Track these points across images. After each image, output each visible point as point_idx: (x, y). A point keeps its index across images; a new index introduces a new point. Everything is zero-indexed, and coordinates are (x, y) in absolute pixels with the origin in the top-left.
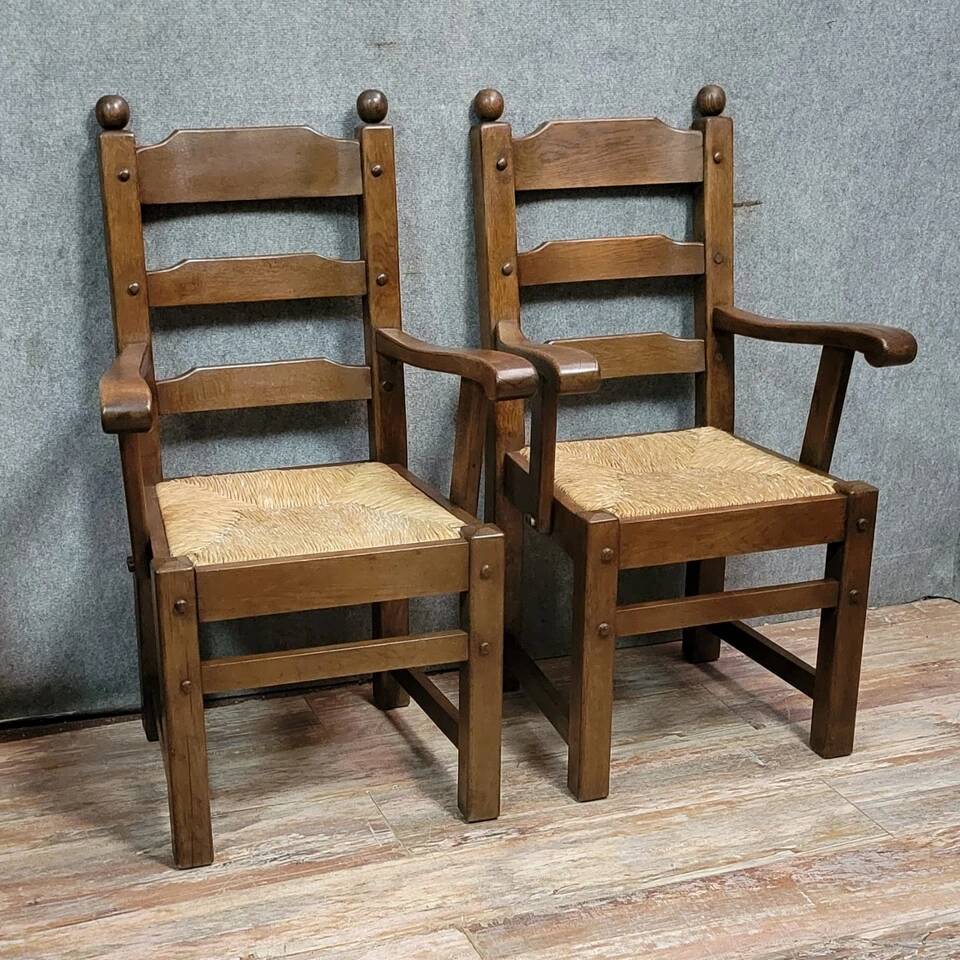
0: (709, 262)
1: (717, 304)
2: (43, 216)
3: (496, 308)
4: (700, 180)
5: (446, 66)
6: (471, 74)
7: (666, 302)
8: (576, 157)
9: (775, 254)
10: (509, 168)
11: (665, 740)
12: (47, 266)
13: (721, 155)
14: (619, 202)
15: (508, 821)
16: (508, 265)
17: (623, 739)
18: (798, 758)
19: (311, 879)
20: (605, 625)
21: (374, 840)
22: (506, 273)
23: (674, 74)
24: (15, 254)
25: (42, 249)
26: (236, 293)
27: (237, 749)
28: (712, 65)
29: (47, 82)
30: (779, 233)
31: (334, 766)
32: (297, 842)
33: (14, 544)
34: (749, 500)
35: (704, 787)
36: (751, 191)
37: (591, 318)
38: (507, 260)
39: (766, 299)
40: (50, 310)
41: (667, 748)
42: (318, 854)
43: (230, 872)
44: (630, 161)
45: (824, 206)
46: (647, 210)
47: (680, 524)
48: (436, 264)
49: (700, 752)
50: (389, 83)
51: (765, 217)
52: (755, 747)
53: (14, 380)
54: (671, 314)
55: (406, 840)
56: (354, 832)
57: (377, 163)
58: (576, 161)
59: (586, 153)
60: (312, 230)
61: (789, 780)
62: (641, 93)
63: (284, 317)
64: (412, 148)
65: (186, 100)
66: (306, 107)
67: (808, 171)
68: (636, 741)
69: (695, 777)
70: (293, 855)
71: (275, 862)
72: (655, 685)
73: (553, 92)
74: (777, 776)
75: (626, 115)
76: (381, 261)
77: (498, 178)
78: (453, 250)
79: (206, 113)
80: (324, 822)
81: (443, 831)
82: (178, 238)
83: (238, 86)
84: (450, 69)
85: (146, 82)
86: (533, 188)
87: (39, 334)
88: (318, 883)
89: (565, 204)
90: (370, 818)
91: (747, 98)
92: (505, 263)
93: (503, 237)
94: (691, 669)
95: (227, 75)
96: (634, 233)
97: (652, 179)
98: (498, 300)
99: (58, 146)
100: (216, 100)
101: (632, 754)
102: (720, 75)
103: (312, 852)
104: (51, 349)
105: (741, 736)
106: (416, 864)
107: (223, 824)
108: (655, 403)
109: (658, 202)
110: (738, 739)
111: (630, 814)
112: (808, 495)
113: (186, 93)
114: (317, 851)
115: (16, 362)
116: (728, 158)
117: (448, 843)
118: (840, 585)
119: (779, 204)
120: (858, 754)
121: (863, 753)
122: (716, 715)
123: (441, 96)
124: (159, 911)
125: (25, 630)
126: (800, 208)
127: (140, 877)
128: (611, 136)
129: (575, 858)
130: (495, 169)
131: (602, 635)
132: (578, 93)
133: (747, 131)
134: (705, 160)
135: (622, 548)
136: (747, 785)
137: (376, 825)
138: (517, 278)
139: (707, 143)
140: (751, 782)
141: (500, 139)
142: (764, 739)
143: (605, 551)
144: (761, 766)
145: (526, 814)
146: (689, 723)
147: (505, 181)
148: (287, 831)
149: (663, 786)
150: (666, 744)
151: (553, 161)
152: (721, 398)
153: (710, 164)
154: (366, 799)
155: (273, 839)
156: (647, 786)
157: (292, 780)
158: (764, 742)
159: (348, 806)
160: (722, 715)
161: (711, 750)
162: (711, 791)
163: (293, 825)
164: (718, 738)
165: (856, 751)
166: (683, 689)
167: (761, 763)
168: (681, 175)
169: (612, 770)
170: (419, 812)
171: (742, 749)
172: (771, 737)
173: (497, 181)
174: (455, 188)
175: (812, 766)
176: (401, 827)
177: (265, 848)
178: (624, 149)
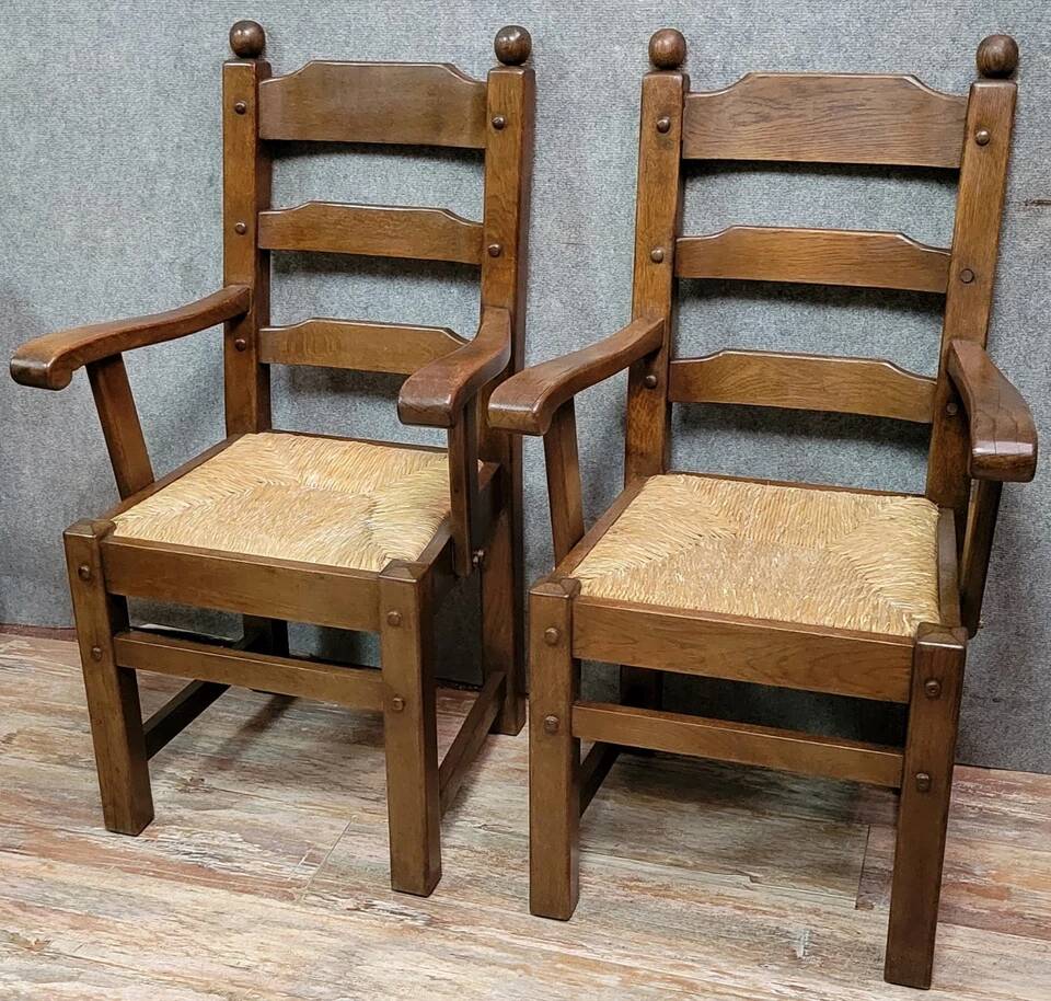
0: (953, 279)
2: (195, 141)
3: (639, 301)
4: (956, 166)
6: (654, 9)
8: (780, 122)
10: (674, 133)
11: (728, 878)
12: (199, 192)
13: (988, 135)
14: (859, 183)
15: (435, 904)
16: (659, 252)
17: (684, 859)
18: (854, 967)
19: (189, 888)
20: (553, 718)
21: (291, 870)
22: (656, 261)
24: (170, 177)
25: (195, 174)
26: (354, 245)
27: (307, 726)
31: (363, 776)
32: (229, 843)
33: (166, 463)
35: (690, 955)
37: (812, 327)
38: (658, 245)
40: (202, 237)
41: (714, 889)
42: (229, 864)
43: (141, 850)
46: (899, 198)
49: (747, 909)
52: (821, 931)
53: (170, 302)
55: (317, 883)
56: (287, 854)
57: (500, 113)
58: (782, 126)
59: (799, 117)
60: (458, 182)
61: (802, 989)
62: (899, 39)
63: (427, 277)
64: (576, 96)
65: (327, 28)
68: (695, 867)
69: (697, 937)
70: (210, 856)
71: (186, 857)
72: (815, 807)
74: (795, 978)
75: (871, 70)
76: (496, 228)
77: (658, 143)
79: (347, 44)
80: (277, 833)
81: (361, 889)
82: (321, 175)
86: (716, 157)
87: (192, 260)
88: (190, 895)
90: (320, 845)
92: (655, 248)
93: (657, 215)
100: (357, 30)
101: (666, 880)
102: (1023, 19)
103: (228, 859)
104: (203, 276)
105: (825, 909)
106: (291, 914)
110: (816, 912)
111: (565, 951)
112: (866, 628)
114: (231, 861)
115: (171, 284)
116: (1001, 139)
117: (350, 904)
122: (833, 871)
123: (614, 34)
124: (44, 864)
127: (66, 823)
128: (838, 96)
129: (437, 976)
130: (655, 130)
131: (549, 731)
134: (965, 139)
135: (577, 633)
136: (743, 974)
137: (314, 856)
138: (670, 267)
139: (970, 115)
140: (754, 972)
141: (665, 92)
142: (847, 925)
143: (549, 631)
144: (795, 957)
145: (462, 904)
146: (786, 868)
147: (666, 145)
148: (237, 829)
149: (647, 932)
150: (723, 884)
151: (749, 125)
152: (949, 464)
153: (971, 146)
154: (342, 824)
155: (216, 832)
156: (629, 926)
157: (308, 777)
158: (842, 929)
159: (318, 825)
160: (840, 874)
161: (764, 913)
162: (691, 964)
163: (251, 824)
164: (793, 901)
165: (944, 988)
166: (840, 824)
167: (800, 954)
168: (932, 156)
169: (620, 892)
170: (369, 859)
171: (802, 926)
172: (858, 926)
173: (655, 146)
174: (628, 147)
175: (856, 985)
176: (330, 868)
177: (197, 839)
178: (854, 116)
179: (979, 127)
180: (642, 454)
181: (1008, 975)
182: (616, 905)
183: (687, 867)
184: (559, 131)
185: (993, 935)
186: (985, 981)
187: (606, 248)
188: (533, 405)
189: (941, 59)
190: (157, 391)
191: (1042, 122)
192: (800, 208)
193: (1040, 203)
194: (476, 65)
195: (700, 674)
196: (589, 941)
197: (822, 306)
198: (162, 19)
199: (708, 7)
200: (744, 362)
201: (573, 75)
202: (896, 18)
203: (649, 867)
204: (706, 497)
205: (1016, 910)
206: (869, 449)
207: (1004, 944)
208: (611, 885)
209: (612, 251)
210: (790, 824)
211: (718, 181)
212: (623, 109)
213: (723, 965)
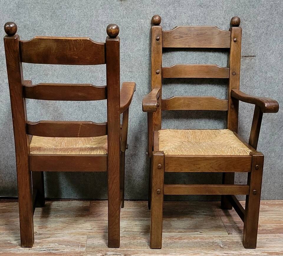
0: (231, 74)
1: (233, 88)
3: (153, 84)
4: (229, 47)
5: (143, 8)
6: (152, 10)
7: (219, 87)
8: (185, 38)
9: (261, 74)
10: (161, 41)
11: (194, 233)
13: (236, 40)
14: (203, 53)
16: (158, 71)
17: (181, 230)
18: (236, 247)
20: (159, 190)
21: (78, 250)
22: (157, 73)
23: (223, 13)
27: (58, 215)
28: (237, 10)
29: (19, 9)
30: (263, 67)
31: (83, 224)
32: (55, 246)
33: (4, 143)
34: (216, 154)
35: (196, 251)
36: (252, 52)
37: (192, 90)
39: (257, 89)
41: (193, 236)
43: (29, 252)
44: (205, 40)
45: (280, 59)
46: (213, 57)
47: (187, 159)
48: (139, 69)
49: (203, 239)
50: (124, 12)
51: (257, 61)
52: (223, 241)
53: (7, 95)
54: (221, 91)
55: (87, 251)
56: (74, 246)
58: (186, 39)
59: (190, 37)
61: (228, 253)
65: (60, 16)
66: (97, 19)
67: (274, 46)
68: (185, 232)
69: (195, 247)
70: (51, 250)
71: (44, 251)
72: (205, 215)
73: (180, 17)
74: (224, 252)
75: (206, 25)
77: (157, 43)
78: (144, 65)
79: (66, 20)
80: (68, 242)
81: (101, 250)
83: (76, 12)
84: (144, 9)
85: (48, 10)
86: (170, 47)
89: (183, 53)
90: (82, 242)
91: (250, 21)
92: (157, 70)
93: (157, 62)
94: (220, 211)
95: (73, 8)
96: (208, 63)
97: (213, 46)
98: (154, 82)
99: (22, 27)
100: (69, 16)
101: (180, 236)
103: (57, 250)
105: (221, 236)
107: (38, 237)
108: (215, 120)
109: (217, 54)
110: (220, 237)
112: (239, 155)
113: (60, 13)
114: (59, 250)
116: (240, 41)
118: (250, 187)
119: (263, 57)
120: (259, 249)
121: (261, 249)
122: (218, 228)
123: (141, 17)
125: (7, 169)
126: (270, 59)
127: (3, 249)
128: (199, 32)
130: (156, 40)
131: (158, 193)
132: (189, 18)
133: (250, 32)
134: (231, 41)
135: (166, 165)
136: (212, 253)
137: (82, 245)
138: (161, 75)
139: (232, 35)
140: (214, 252)
141: (158, 31)
142: (228, 238)
143: (159, 165)
144: (221, 247)
145: (131, 249)
146: (207, 229)
147: (159, 44)
148: (55, 243)
149: (183, 248)
150: (194, 234)
151: (178, 39)
152: (233, 120)
153: (233, 42)
154: (85, 237)
155: (49, 244)
156: (177, 247)
157: (68, 227)
158: (228, 239)
159: (78, 238)
160: (220, 228)
161: (208, 239)
162: (197, 253)
163: (58, 241)
164: (213, 235)
165: (259, 247)
166: (213, 217)
167: (222, 246)
168: (223, 45)
169: (170, 240)
170: (98, 243)
171: (219, 240)
172: (231, 238)
173: (156, 44)
174: (145, 46)
175: (239, 250)
176: (89, 247)
177: (44, 247)
178: (203, 36)
179: (234, 38)
180: (156, 125)
181: (271, 242)
182: (171, 243)
183: (183, 232)
184: (127, 42)
185: (262, 235)
186: (267, 244)
187: (139, 72)
188: (155, 103)
189: (221, 23)
190: (2, 122)
191: (245, 37)
192: (189, 60)
193: (245, 56)
194: (103, 25)
195: (199, 172)
196: (169, 252)
197: (195, 85)
198: (8, 13)
199: (165, 10)
200: (179, 99)
201: (131, 27)
202: (211, 13)
203: (173, 234)
204: (177, 133)
205: (264, 229)
206: (207, 121)
207: (266, 236)
208: (167, 239)
209: (141, 73)
210: (202, 219)
211: (169, 54)
212: (144, 36)
213: (206, 252)
